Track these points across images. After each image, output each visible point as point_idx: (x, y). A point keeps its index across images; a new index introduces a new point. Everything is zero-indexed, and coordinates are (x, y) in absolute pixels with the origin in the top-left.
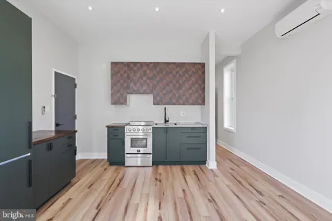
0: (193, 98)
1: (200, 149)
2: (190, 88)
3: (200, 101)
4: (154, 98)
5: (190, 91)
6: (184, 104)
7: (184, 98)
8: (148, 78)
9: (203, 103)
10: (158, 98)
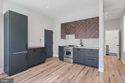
0: (93, 35)
1: (94, 60)
2: (91, 30)
3: (97, 36)
4: (75, 36)
5: (91, 32)
6: (88, 38)
7: (88, 35)
8: (73, 28)
9: (98, 37)
10: (77, 36)
